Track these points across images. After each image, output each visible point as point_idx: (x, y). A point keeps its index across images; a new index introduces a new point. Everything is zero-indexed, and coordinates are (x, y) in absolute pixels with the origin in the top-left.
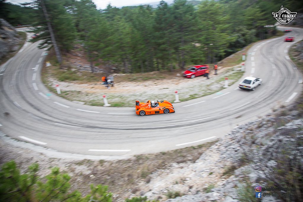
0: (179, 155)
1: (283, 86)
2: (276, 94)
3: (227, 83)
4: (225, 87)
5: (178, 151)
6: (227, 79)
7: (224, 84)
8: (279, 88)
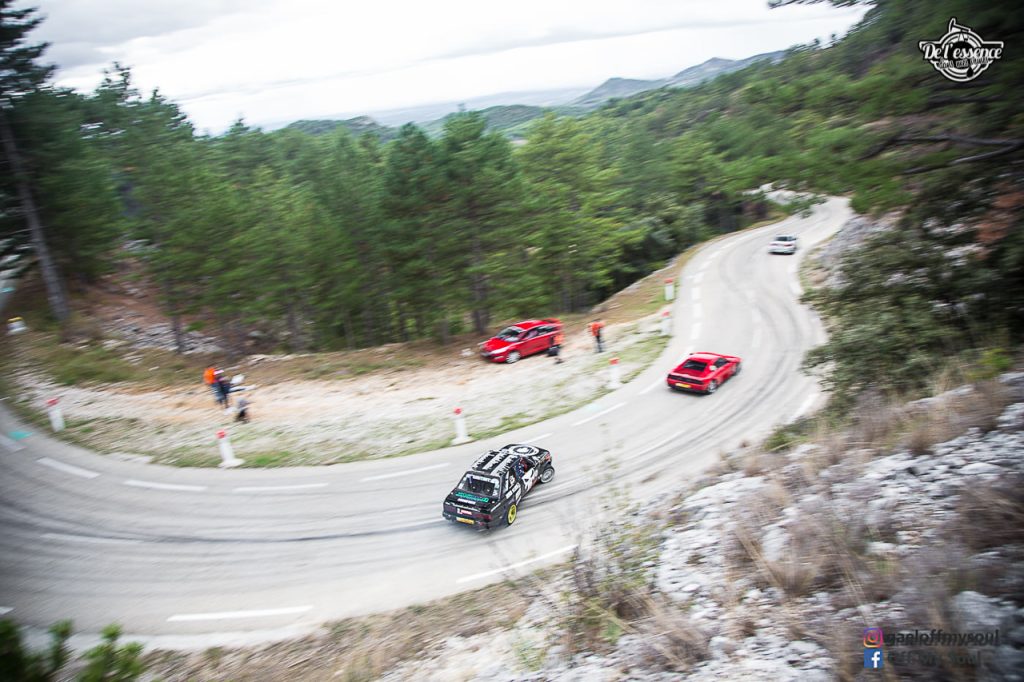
0: (467, 611)
1: (778, 377)
2: (762, 400)
3: (616, 373)
4: (611, 386)
5: (465, 598)
6: (614, 362)
7: (606, 378)
8: (769, 382)
